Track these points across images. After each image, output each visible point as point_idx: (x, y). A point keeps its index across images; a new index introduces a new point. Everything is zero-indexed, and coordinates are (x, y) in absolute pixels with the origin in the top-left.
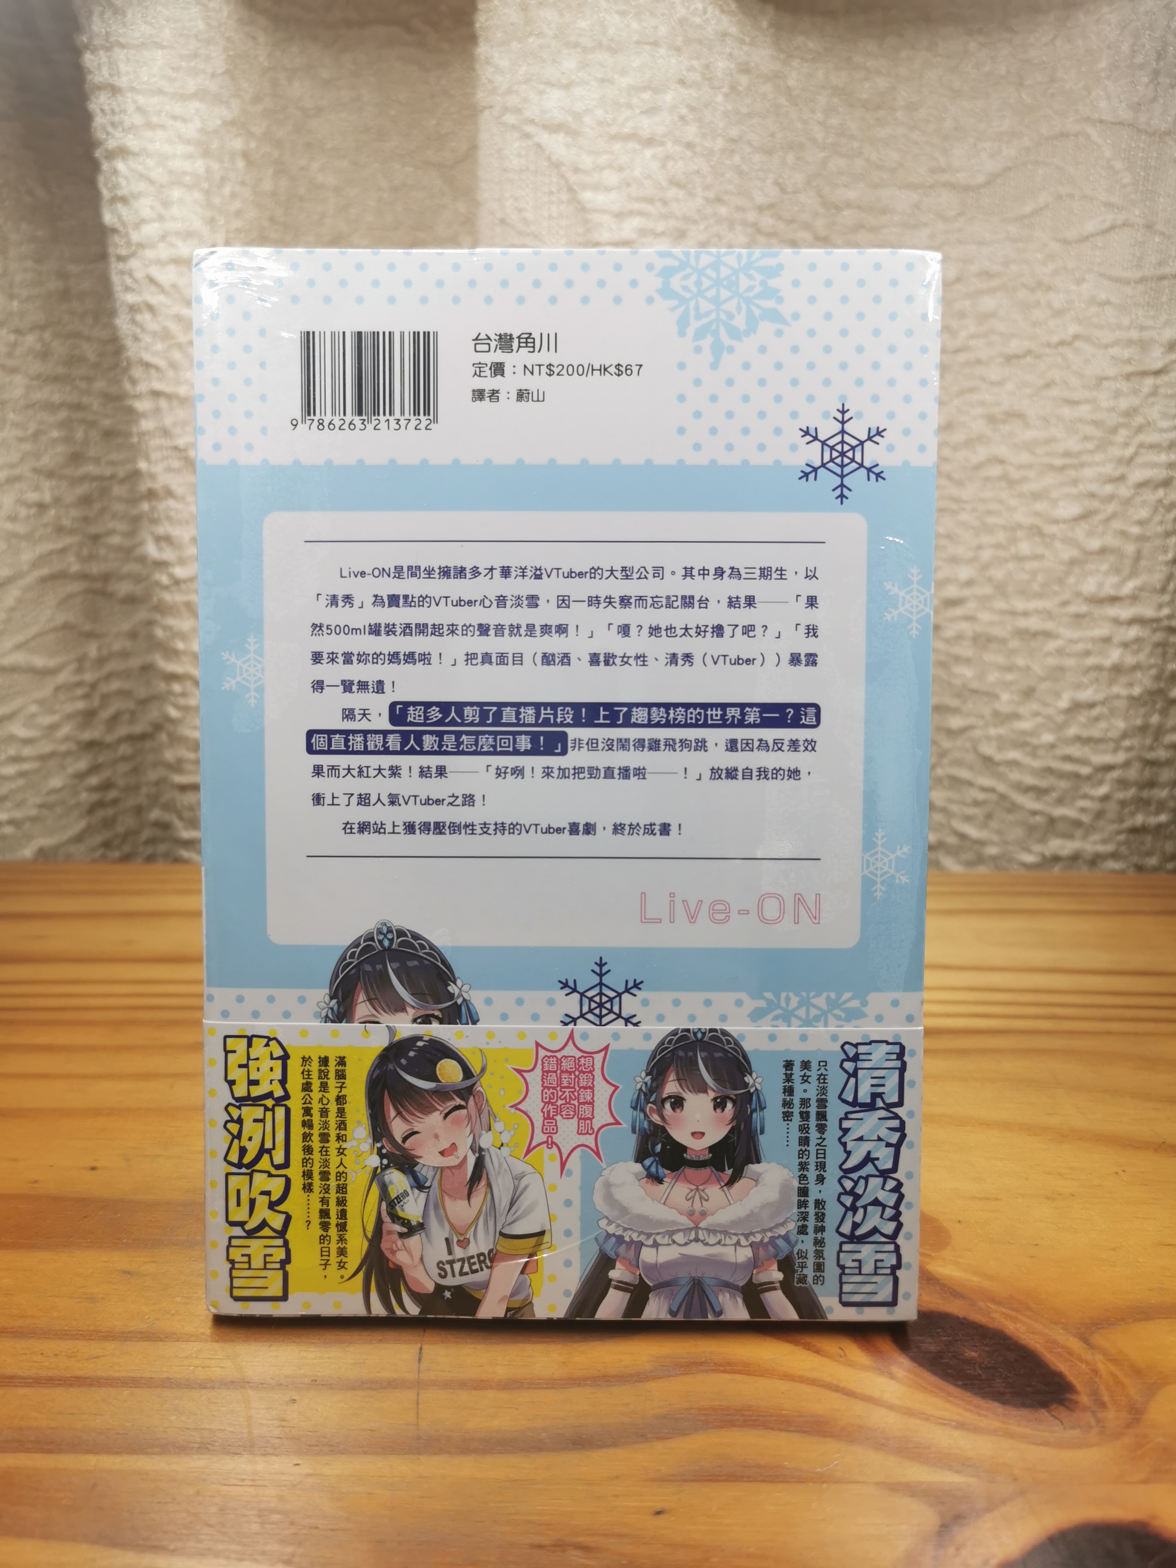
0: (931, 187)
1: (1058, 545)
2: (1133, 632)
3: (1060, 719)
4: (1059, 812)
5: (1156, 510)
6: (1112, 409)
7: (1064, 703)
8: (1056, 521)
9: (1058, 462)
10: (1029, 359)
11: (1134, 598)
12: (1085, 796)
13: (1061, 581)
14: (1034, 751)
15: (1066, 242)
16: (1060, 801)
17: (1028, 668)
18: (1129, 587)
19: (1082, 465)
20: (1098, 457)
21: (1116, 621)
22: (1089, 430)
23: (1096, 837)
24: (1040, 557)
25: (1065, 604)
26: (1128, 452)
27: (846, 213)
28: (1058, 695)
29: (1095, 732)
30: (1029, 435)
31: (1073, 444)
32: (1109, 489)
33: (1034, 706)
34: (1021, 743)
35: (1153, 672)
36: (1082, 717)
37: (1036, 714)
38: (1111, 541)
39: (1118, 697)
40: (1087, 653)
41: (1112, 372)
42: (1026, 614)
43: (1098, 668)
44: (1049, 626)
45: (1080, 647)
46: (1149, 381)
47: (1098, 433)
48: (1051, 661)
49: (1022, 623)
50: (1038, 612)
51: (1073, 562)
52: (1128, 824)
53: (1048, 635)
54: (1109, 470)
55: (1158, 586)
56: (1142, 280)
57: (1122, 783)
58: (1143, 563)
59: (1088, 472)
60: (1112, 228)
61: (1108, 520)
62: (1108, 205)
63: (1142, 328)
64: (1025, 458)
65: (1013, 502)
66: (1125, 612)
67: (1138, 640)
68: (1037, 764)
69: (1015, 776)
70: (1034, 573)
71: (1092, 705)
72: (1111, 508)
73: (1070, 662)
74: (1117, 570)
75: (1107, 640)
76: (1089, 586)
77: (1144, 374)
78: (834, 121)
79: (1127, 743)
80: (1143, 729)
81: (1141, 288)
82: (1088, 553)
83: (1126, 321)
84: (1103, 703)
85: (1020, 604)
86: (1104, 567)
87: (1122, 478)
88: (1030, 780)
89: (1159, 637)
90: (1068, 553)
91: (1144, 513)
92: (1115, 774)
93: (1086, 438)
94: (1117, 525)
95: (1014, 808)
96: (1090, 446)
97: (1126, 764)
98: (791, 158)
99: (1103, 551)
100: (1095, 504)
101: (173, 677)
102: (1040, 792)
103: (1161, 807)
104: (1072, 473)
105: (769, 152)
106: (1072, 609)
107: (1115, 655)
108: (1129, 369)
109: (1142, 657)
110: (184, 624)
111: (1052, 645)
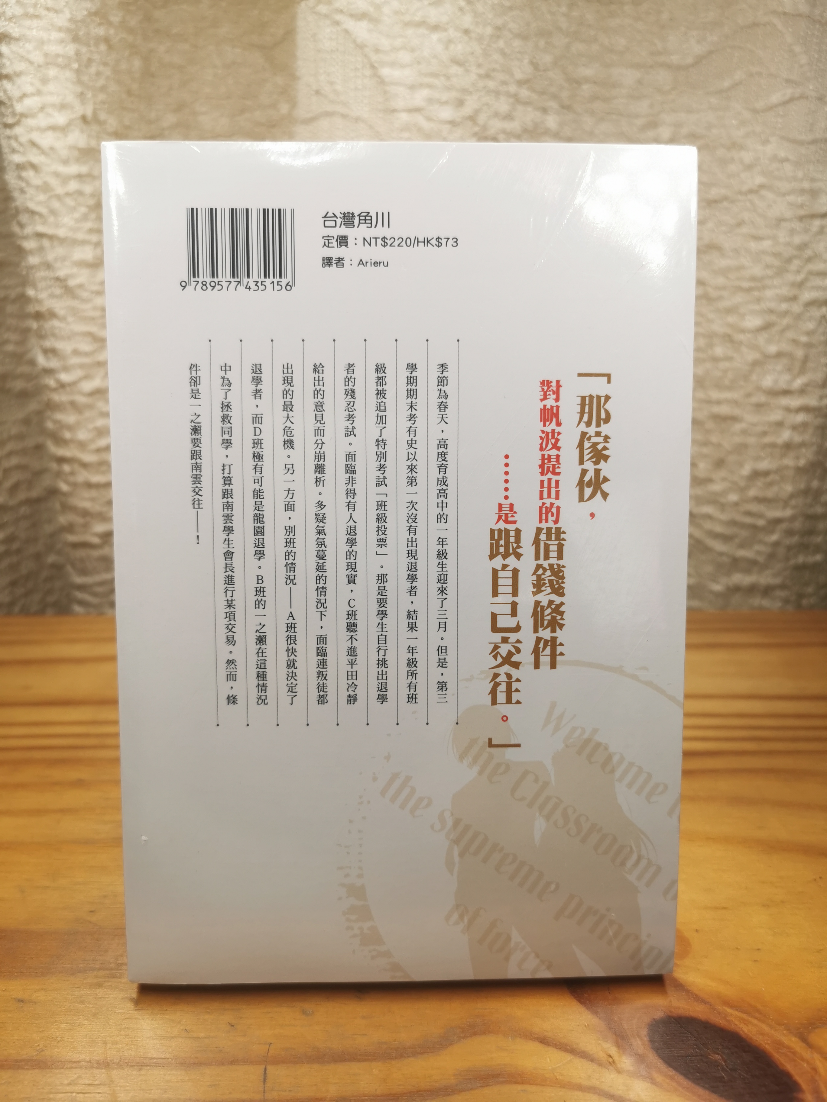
0: (651, 67)
1: (744, 349)
2: (800, 418)
3: (742, 483)
4: (742, 553)
5: (820, 323)
6: (788, 244)
7: (746, 470)
8: (743, 331)
9: (746, 284)
10: (725, 204)
11: (802, 391)
12: (760, 542)
13: (746, 377)
14: (723, 507)
15: (755, 111)
16: (742, 546)
17: (719, 445)
18: (798, 383)
19: (764, 288)
20: (776, 282)
21: (788, 410)
22: (769, 260)
23: (769, 572)
24: (729, 359)
25: (749, 395)
26: (799, 278)
27: (585, 87)
28: (741, 465)
29: (770, 493)
30: (724, 263)
31: (757, 271)
32: (784, 306)
33: (722, 473)
34: (713, 500)
35: (814, 448)
36: (760, 483)
37: (724, 479)
38: (785, 347)
39: (787, 467)
40: (765, 434)
41: (788, 214)
42: (719, 402)
43: (773, 445)
44: (736, 412)
45: (759, 429)
46: (817, 223)
47: (776, 262)
48: (738, 439)
49: (716, 409)
50: (728, 401)
51: (755, 364)
52: (792, 562)
53: (734, 419)
54: (785, 291)
55: (820, 383)
56: (814, 142)
57: (789, 533)
58: (810, 365)
59: (769, 293)
60: (791, 100)
61: (783, 331)
62: (788, 81)
63: (813, 180)
64: (721, 281)
65: (711, 316)
66: (795, 402)
67: (804, 425)
68: (724, 517)
69: (708, 525)
70: (725, 371)
71: (766, 473)
72: (785, 321)
73: (751, 440)
74: (789, 369)
75: (780, 424)
76: (768, 382)
77: (813, 216)
78: (575, 13)
79: (793, 502)
80: (806, 492)
81: (813, 148)
82: (767, 357)
83: (800, 174)
84: (777, 471)
85: (715, 395)
86: (779, 367)
87: (794, 299)
88: (719, 529)
89: (819, 421)
90: (751, 356)
91: (811, 326)
92: (784, 526)
93: (768, 266)
94: (790, 334)
95: (707, 549)
96: (770, 272)
97: (793, 519)
98: (542, 43)
99: (779, 355)
100: (773, 318)
101: (61, 460)
102: (726, 538)
103: (817, 549)
104: (756, 293)
105: (524, 37)
106: (754, 400)
107: (786, 435)
108: (802, 212)
109: (807, 437)
110: (70, 418)
111: (738, 427)
